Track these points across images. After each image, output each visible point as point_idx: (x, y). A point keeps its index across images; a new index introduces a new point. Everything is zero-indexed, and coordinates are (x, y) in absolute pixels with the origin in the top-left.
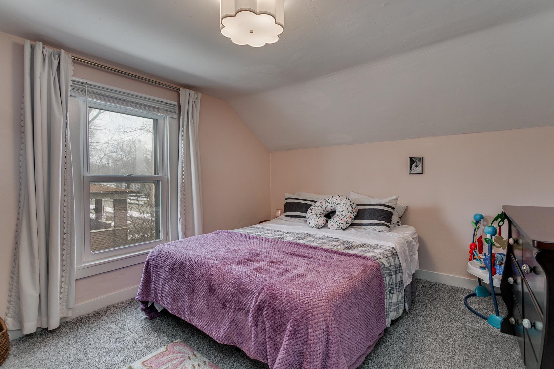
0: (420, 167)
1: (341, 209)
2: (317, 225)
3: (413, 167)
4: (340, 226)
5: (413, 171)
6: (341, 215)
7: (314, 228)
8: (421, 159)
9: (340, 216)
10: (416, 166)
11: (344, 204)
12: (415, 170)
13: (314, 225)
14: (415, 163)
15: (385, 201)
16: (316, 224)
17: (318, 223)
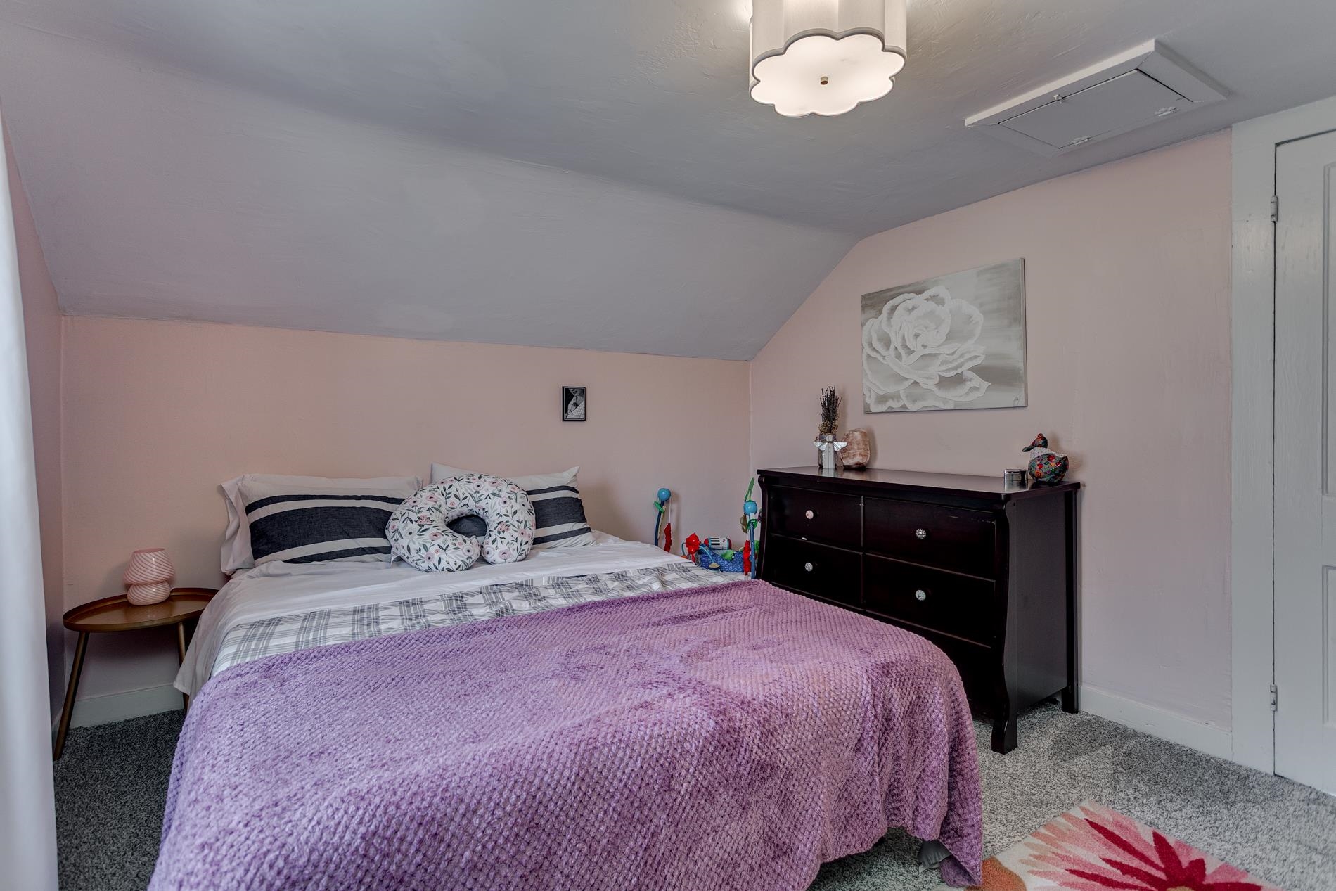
0: (581, 406)
1: (509, 509)
2: (468, 561)
3: (571, 406)
4: (523, 551)
5: (570, 416)
6: (516, 524)
7: (458, 572)
8: (582, 391)
9: (514, 526)
10: (576, 405)
11: (510, 494)
12: (575, 413)
13: (459, 563)
14: (574, 400)
15: (565, 478)
16: (466, 557)
17: (469, 554)
